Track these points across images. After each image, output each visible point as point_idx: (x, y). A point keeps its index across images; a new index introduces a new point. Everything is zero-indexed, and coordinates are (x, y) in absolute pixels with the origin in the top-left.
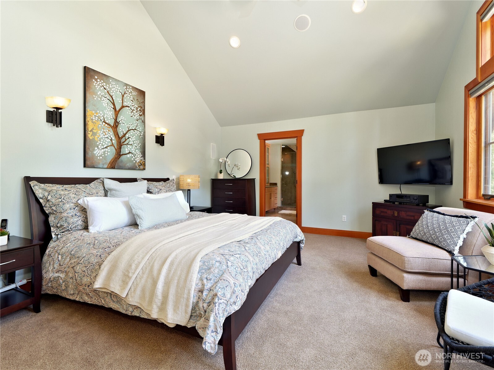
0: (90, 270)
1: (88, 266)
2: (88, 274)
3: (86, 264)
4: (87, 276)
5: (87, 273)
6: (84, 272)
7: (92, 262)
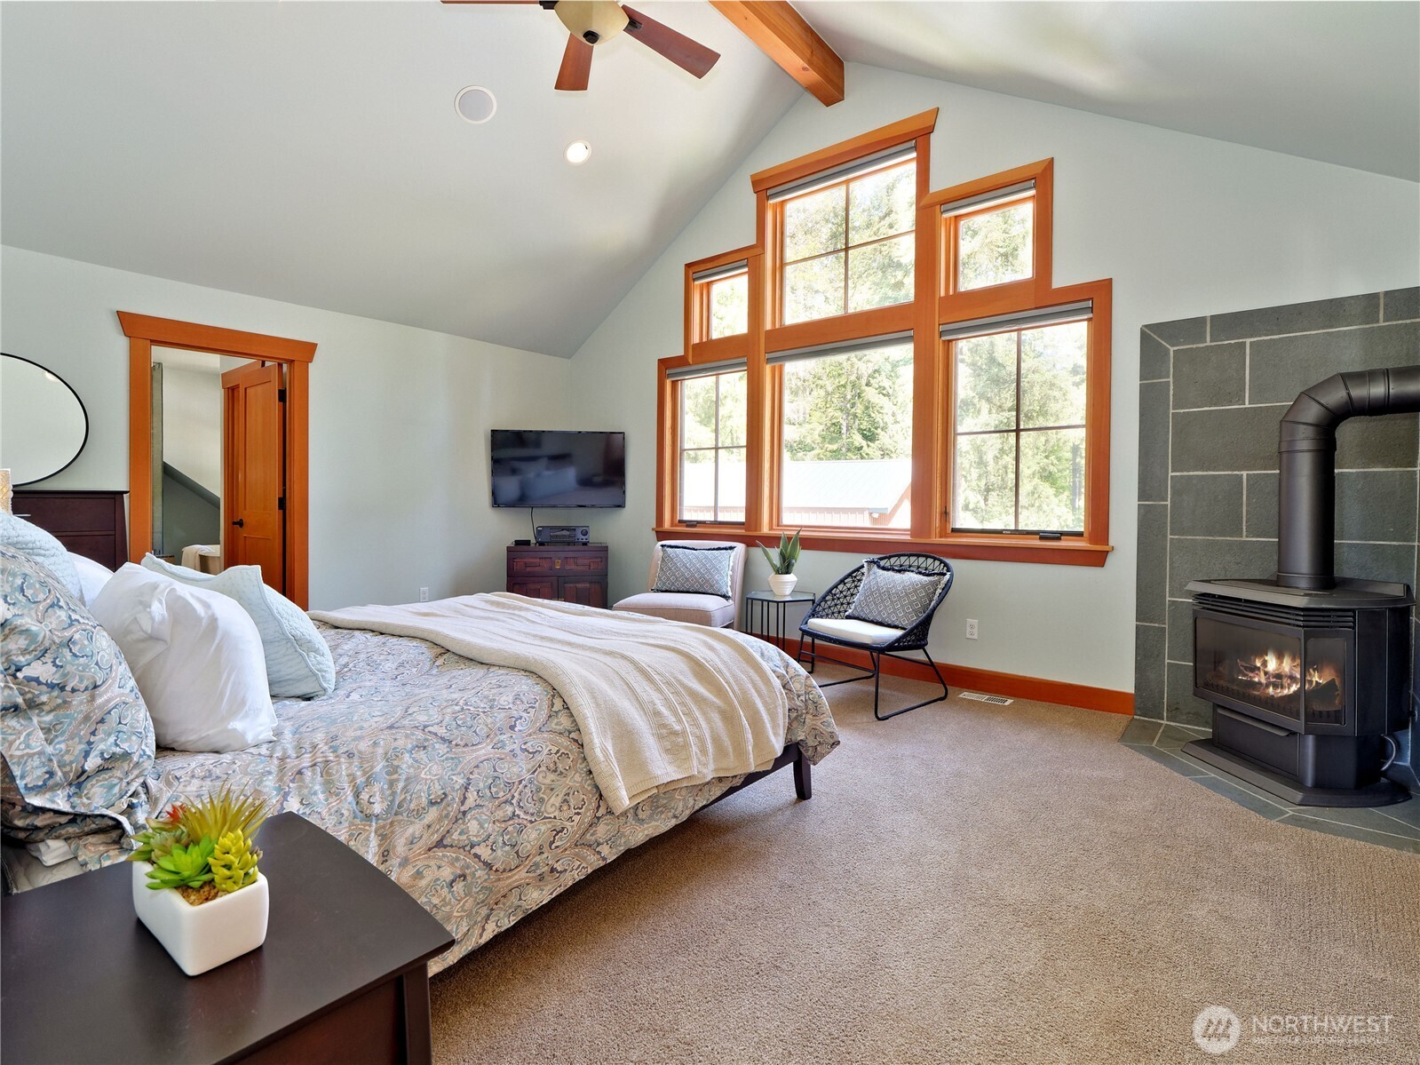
0: (530, 800)
1: (516, 794)
2: (532, 814)
3: (501, 794)
4: (531, 822)
5: (525, 813)
6: (511, 819)
7: (519, 776)
